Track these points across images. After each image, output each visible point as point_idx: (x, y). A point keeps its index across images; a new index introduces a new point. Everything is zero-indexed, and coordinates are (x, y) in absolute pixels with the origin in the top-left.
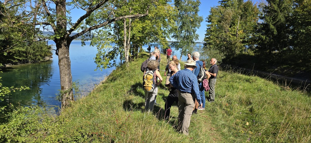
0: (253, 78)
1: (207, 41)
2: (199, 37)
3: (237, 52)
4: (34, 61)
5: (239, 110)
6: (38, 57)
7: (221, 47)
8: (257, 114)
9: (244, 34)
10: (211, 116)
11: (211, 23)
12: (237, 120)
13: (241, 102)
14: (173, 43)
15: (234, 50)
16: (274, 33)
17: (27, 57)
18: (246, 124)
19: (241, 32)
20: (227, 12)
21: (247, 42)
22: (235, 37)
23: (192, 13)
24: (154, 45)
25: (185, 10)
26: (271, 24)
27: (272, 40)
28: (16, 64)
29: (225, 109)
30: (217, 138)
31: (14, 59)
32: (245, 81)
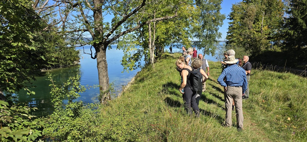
0: (285, 74)
1: (230, 39)
2: (221, 36)
3: (263, 49)
4: (65, 66)
5: (277, 106)
6: (69, 62)
7: (244, 45)
8: (298, 110)
9: (270, 30)
10: (249, 112)
11: (233, 20)
12: (277, 116)
13: (278, 98)
14: (195, 43)
15: (260, 47)
16: (303, 27)
17: (58, 62)
18: (288, 119)
19: (266, 28)
20: (251, 8)
21: (273, 38)
22: (260, 34)
23: (214, 12)
24: (176, 45)
25: (207, 9)
26: (299, 18)
27: (301, 35)
28: (49, 68)
29: (263, 105)
30: (260, 133)
31: (48, 64)
32: (277, 78)
